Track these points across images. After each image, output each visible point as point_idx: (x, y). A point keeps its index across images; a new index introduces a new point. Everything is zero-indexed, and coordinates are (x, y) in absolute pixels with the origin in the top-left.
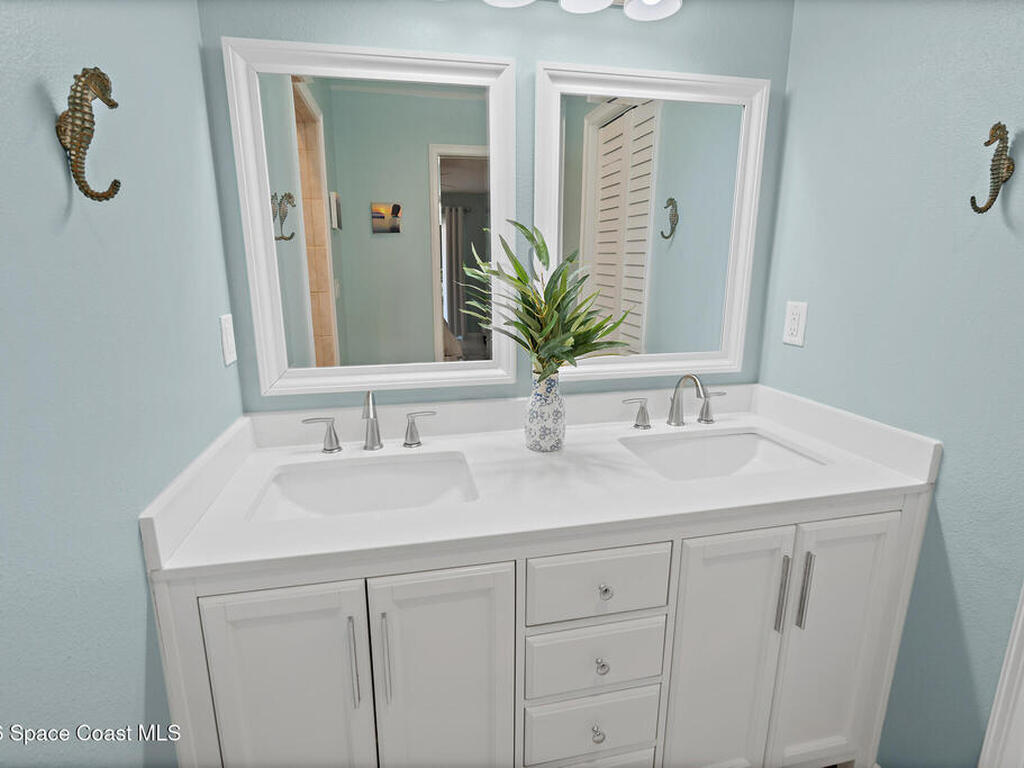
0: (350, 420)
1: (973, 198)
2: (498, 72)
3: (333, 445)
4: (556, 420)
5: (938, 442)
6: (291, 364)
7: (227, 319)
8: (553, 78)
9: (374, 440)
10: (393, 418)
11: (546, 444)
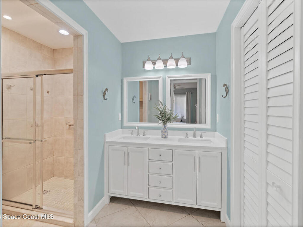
0: (135, 131)
1: (222, 95)
2: (160, 78)
3: (132, 134)
4: (165, 133)
5: (227, 139)
6: (128, 122)
7: (120, 114)
8: (169, 78)
9: (138, 134)
10: (141, 131)
11: (163, 137)
